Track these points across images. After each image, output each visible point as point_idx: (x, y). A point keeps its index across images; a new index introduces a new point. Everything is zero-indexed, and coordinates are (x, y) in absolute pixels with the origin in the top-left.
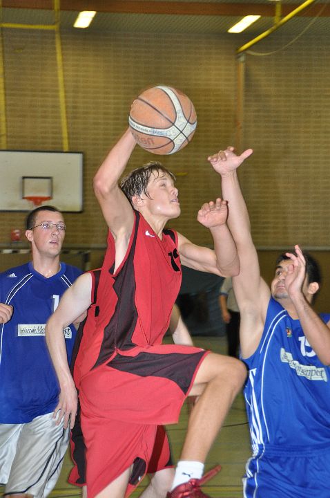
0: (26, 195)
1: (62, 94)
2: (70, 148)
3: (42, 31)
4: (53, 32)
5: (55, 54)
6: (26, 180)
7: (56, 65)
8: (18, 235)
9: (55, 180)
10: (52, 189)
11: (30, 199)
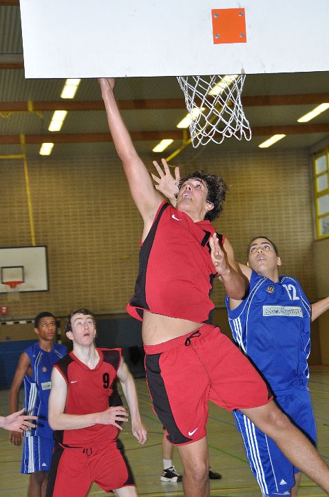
0: (5, 281)
1: (30, 204)
2: (36, 243)
3: (16, 159)
4: (22, 159)
5: (24, 175)
6: (4, 270)
7: (25, 183)
8: (4, 311)
9: (26, 268)
10: (24, 275)
11: (7, 283)
